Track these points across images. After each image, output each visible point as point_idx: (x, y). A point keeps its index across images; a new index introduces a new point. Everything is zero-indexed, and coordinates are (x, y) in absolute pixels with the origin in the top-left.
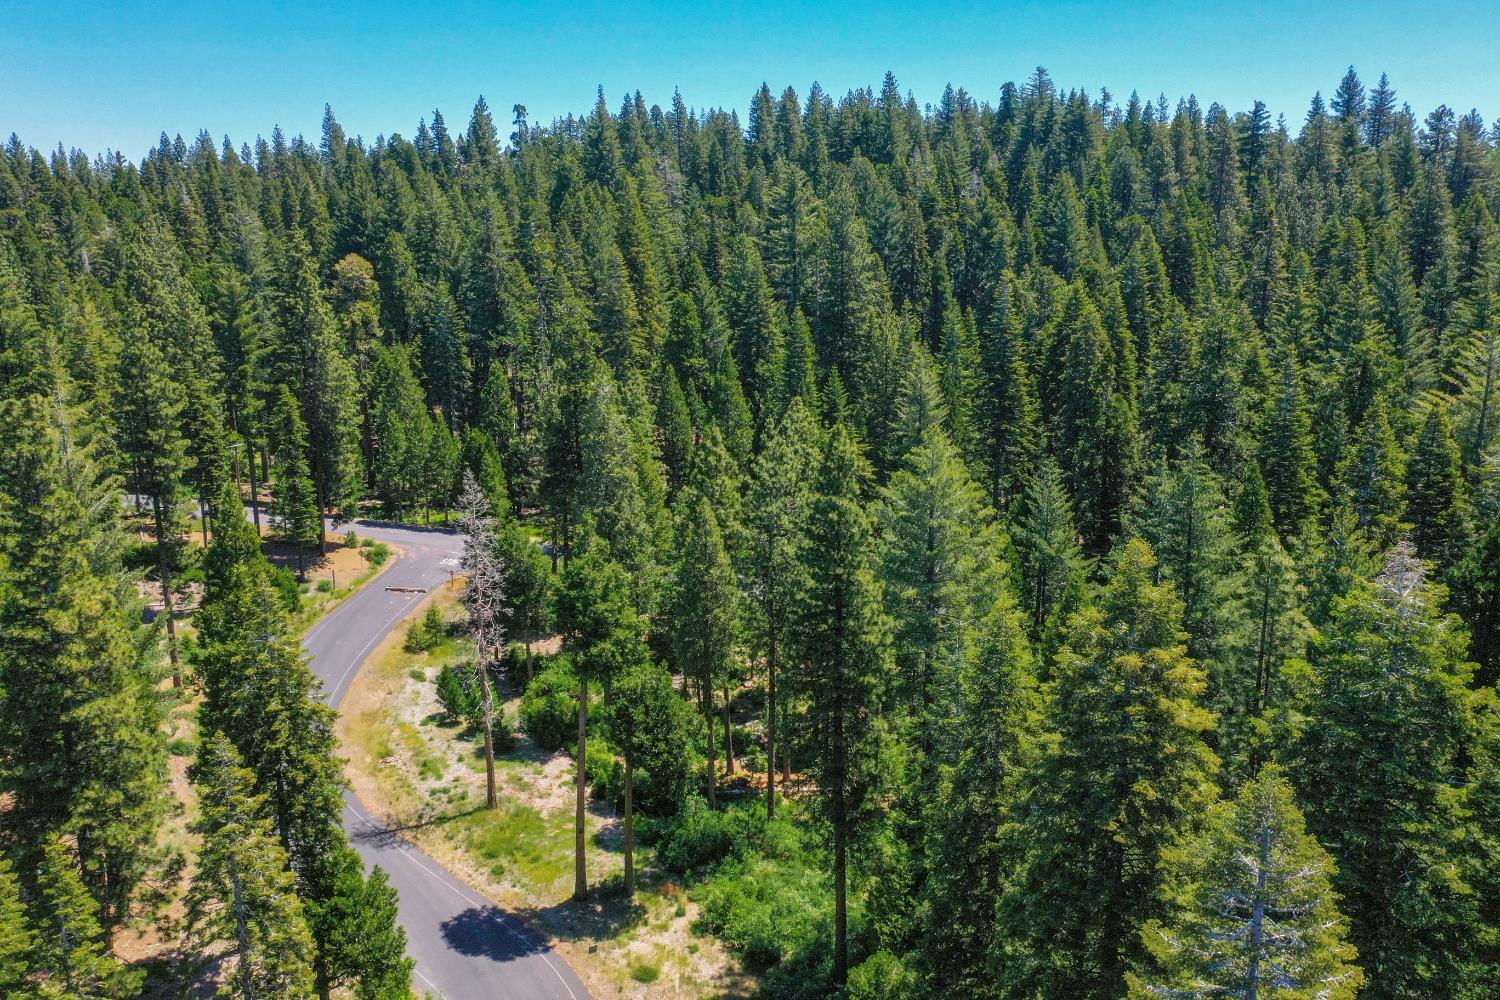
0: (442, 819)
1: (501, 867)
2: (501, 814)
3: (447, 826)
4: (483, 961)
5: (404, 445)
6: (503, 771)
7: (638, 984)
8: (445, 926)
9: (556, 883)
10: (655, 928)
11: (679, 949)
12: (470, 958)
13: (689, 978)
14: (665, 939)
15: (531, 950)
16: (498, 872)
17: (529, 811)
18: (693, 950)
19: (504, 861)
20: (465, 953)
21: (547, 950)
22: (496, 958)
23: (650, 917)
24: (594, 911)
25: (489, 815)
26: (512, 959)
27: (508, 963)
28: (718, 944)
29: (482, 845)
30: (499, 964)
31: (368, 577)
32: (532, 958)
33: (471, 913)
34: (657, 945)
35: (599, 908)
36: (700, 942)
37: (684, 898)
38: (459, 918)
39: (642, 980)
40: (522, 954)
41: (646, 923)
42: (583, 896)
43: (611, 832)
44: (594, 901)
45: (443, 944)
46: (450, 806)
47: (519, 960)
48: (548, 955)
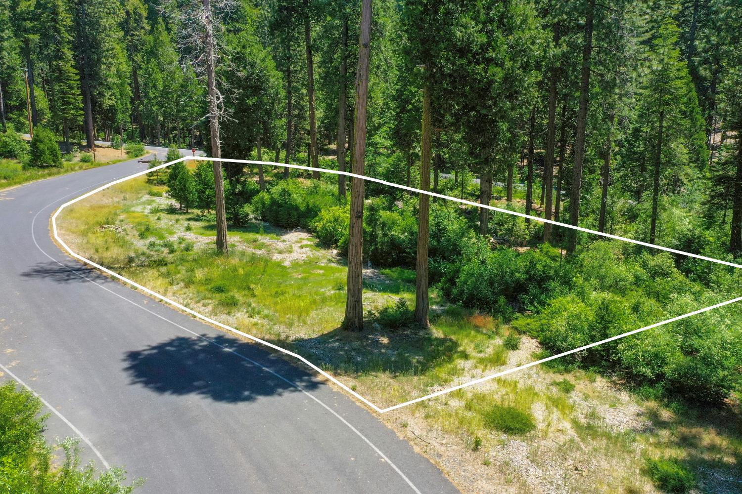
0: (161, 263)
1: (233, 297)
2: (234, 262)
3: (163, 269)
7: (504, 437)
8: (133, 356)
9: (313, 314)
10: (481, 361)
11: (539, 387)
12: (169, 398)
13: (589, 427)
14: (507, 372)
15: (286, 386)
16: (229, 304)
18: (568, 388)
19: (238, 296)
20: (161, 390)
21: (313, 386)
22: (218, 396)
23: (466, 344)
24: (376, 343)
25: (219, 261)
26: (248, 399)
27: (242, 406)
28: (601, 382)
29: (208, 281)
30: (226, 406)
31: (125, 160)
32: (288, 397)
33: (183, 343)
34: (499, 380)
35: (385, 340)
36: (569, 377)
37: (505, 331)
38: (161, 347)
39: (508, 430)
40: (269, 391)
41: (465, 356)
42: (357, 326)
44: (374, 331)
45: (125, 378)
46: (171, 256)
47: (262, 400)
48: (317, 392)
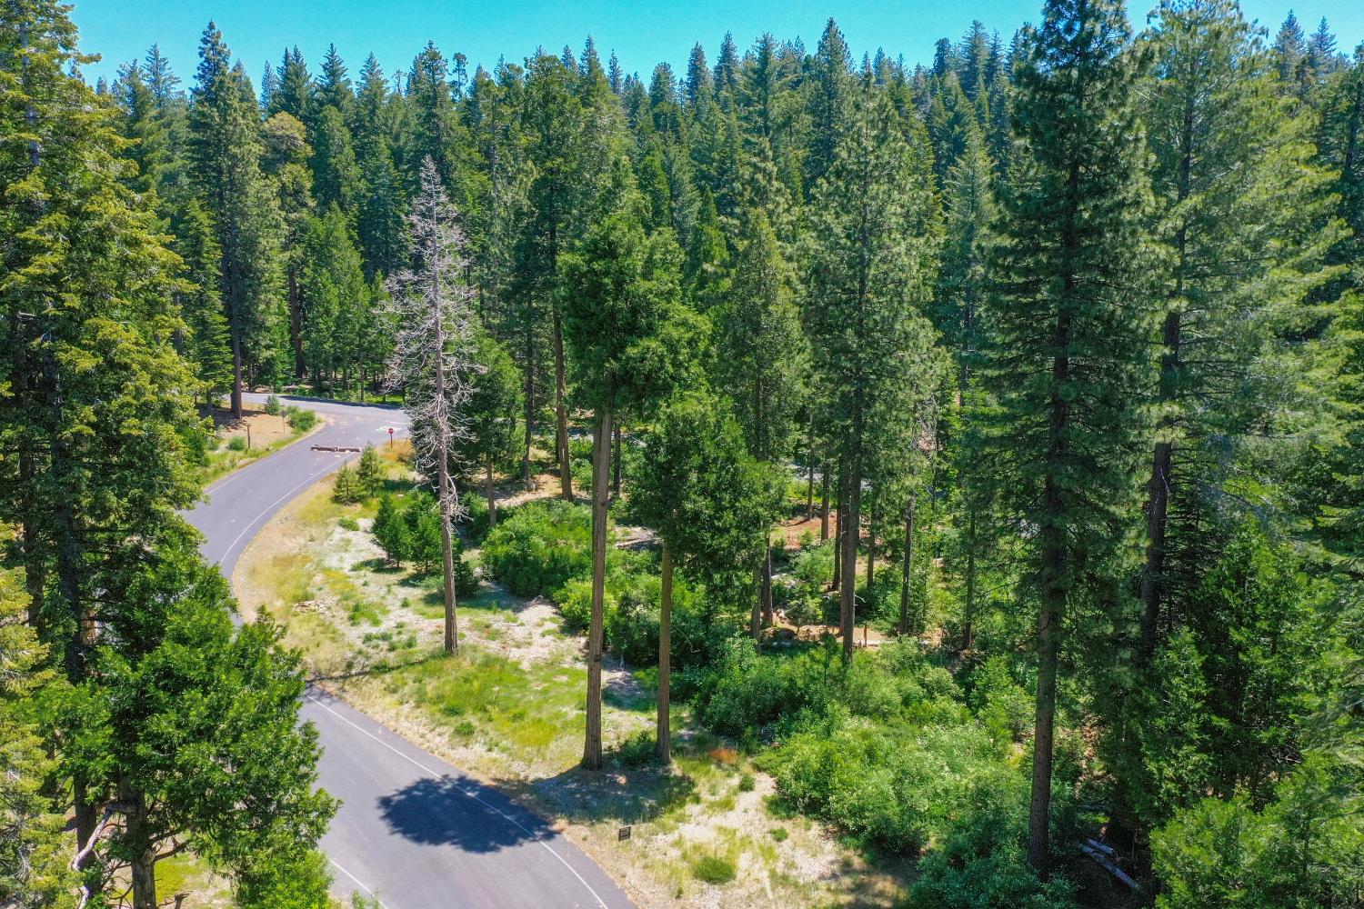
0: (381, 669)
1: (469, 725)
2: (465, 664)
3: (388, 678)
4: (448, 852)
5: (336, 310)
6: (465, 618)
7: (705, 885)
8: (385, 802)
9: (552, 746)
10: (712, 805)
11: (756, 836)
12: (427, 849)
13: (785, 877)
14: (732, 820)
15: (526, 836)
16: (465, 732)
17: (503, 662)
18: (780, 836)
19: (472, 718)
20: (418, 839)
21: (550, 835)
22: (469, 846)
23: (702, 788)
24: (614, 784)
25: (448, 664)
26: (494, 849)
27: (489, 856)
28: (816, 828)
29: (440, 698)
30: (475, 857)
31: (290, 440)
32: (528, 847)
33: (427, 785)
34: (721, 829)
35: (622, 780)
36: (787, 825)
37: (746, 767)
38: (407, 792)
39: (710, 880)
40: (511, 842)
41: (697, 800)
42: (595, 762)
43: (621, 687)
44: (613, 769)
45: (384, 827)
46: (392, 655)
47: (506, 850)
48: (553, 842)
